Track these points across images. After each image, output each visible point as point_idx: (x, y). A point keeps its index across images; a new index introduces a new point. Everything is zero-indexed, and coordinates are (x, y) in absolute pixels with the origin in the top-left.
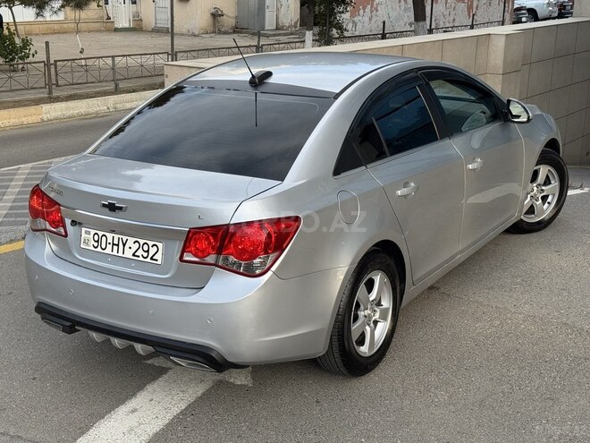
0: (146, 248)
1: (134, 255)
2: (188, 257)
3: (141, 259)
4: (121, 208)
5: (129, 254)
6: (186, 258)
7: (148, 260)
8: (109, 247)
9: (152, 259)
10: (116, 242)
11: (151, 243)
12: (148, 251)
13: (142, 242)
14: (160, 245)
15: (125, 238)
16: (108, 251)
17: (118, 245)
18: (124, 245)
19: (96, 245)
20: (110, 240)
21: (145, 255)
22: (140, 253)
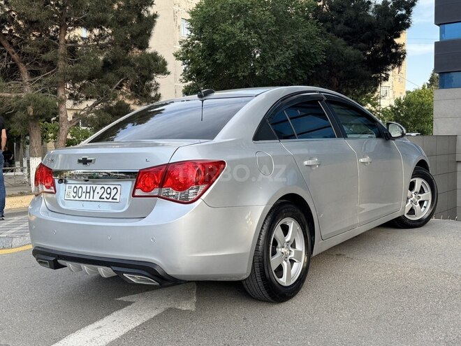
0: (109, 191)
1: (100, 198)
2: (138, 192)
3: (105, 200)
4: (90, 161)
5: (97, 198)
6: (136, 194)
7: (110, 200)
8: (84, 195)
9: (113, 199)
10: (88, 191)
11: (112, 187)
12: (110, 194)
13: (106, 187)
14: (118, 187)
15: (94, 186)
16: (83, 198)
17: (89, 193)
18: (94, 191)
19: (75, 195)
20: (84, 190)
21: (108, 196)
22: (105, 195)
